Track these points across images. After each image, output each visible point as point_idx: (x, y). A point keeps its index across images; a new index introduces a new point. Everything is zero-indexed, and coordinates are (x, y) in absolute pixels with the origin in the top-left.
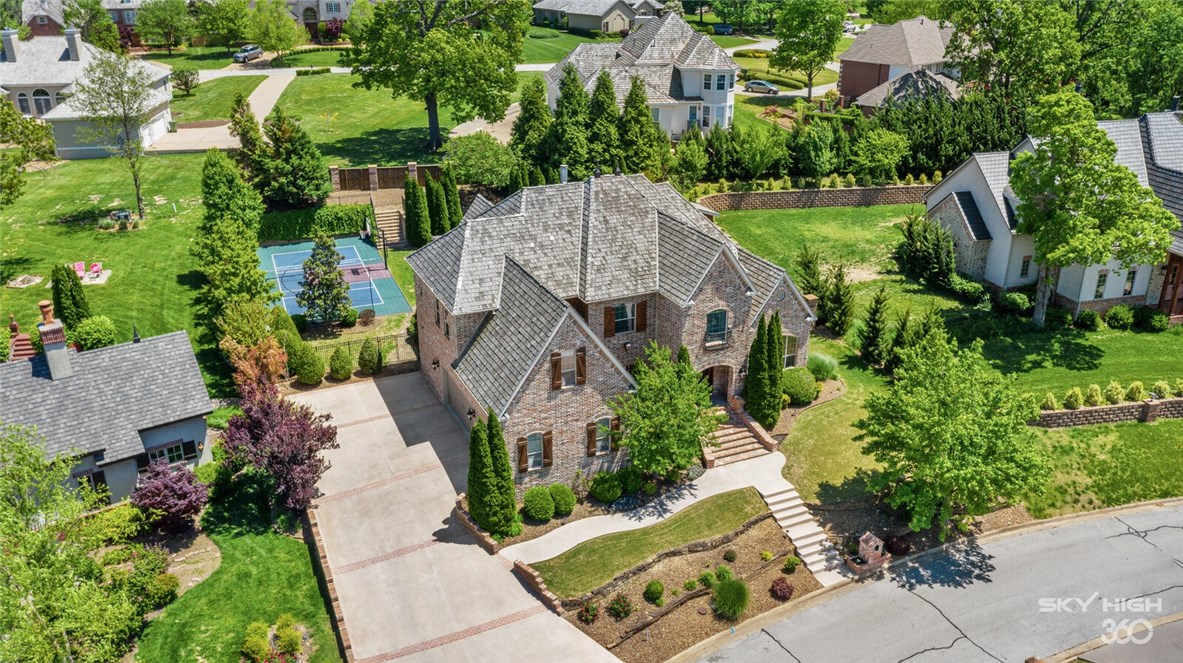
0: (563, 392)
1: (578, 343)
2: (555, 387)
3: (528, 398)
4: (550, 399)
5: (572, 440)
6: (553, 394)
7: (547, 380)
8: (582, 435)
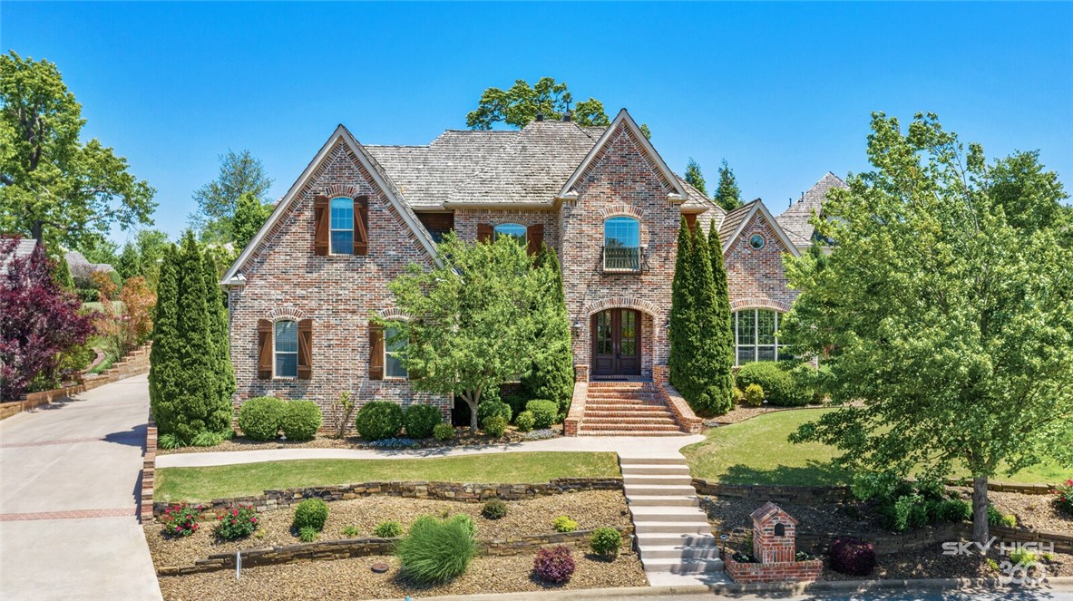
0: (331, 260)
1: (357, 190)
2: (320, 250)
3: (278, 259)
4: (310, 268)
5: (343, 344)
6: (316, 261)
7: (308, 236)
8: (361, 339)
